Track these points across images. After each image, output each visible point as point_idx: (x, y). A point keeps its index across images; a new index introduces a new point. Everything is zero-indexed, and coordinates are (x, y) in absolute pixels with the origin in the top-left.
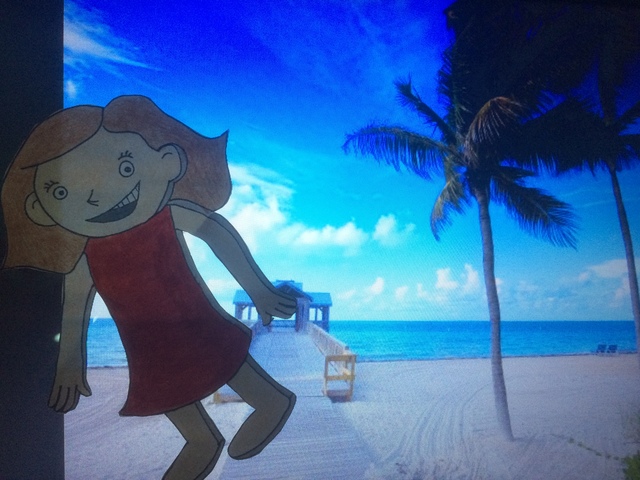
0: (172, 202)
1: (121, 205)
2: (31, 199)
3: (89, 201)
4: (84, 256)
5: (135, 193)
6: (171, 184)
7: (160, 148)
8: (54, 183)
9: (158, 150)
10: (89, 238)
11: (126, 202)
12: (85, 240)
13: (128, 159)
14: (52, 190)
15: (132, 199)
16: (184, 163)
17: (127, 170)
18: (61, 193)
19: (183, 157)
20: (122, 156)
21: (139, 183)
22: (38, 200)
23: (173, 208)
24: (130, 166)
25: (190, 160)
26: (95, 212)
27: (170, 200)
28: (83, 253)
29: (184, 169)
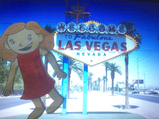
0: (40, 47)
1: (27, 47)
2: (6, 43)
3: (20, 45)
4: (17, 58)
5: (31, 44)
6: (40, 43)
7: (38, 34)
8: (12, 40)
9: (38, 35)
10: (19, 54)
11: (29, 46)
12: (18, 54)
13: (30, 36)
14: (11, 41)
15: (30, 46)
16: (44, 39)
17: (30, 39)
18: (13, 42)
19: (44, 37)
20: (29, 35)
21: (32, 42)
22: (8, 43)
23: (40, 49)
24: (31, 38)
25: (45, 38)
26: (21, 48)
27: (39, 47)
28: (17, 57)
29: (43, 40)
